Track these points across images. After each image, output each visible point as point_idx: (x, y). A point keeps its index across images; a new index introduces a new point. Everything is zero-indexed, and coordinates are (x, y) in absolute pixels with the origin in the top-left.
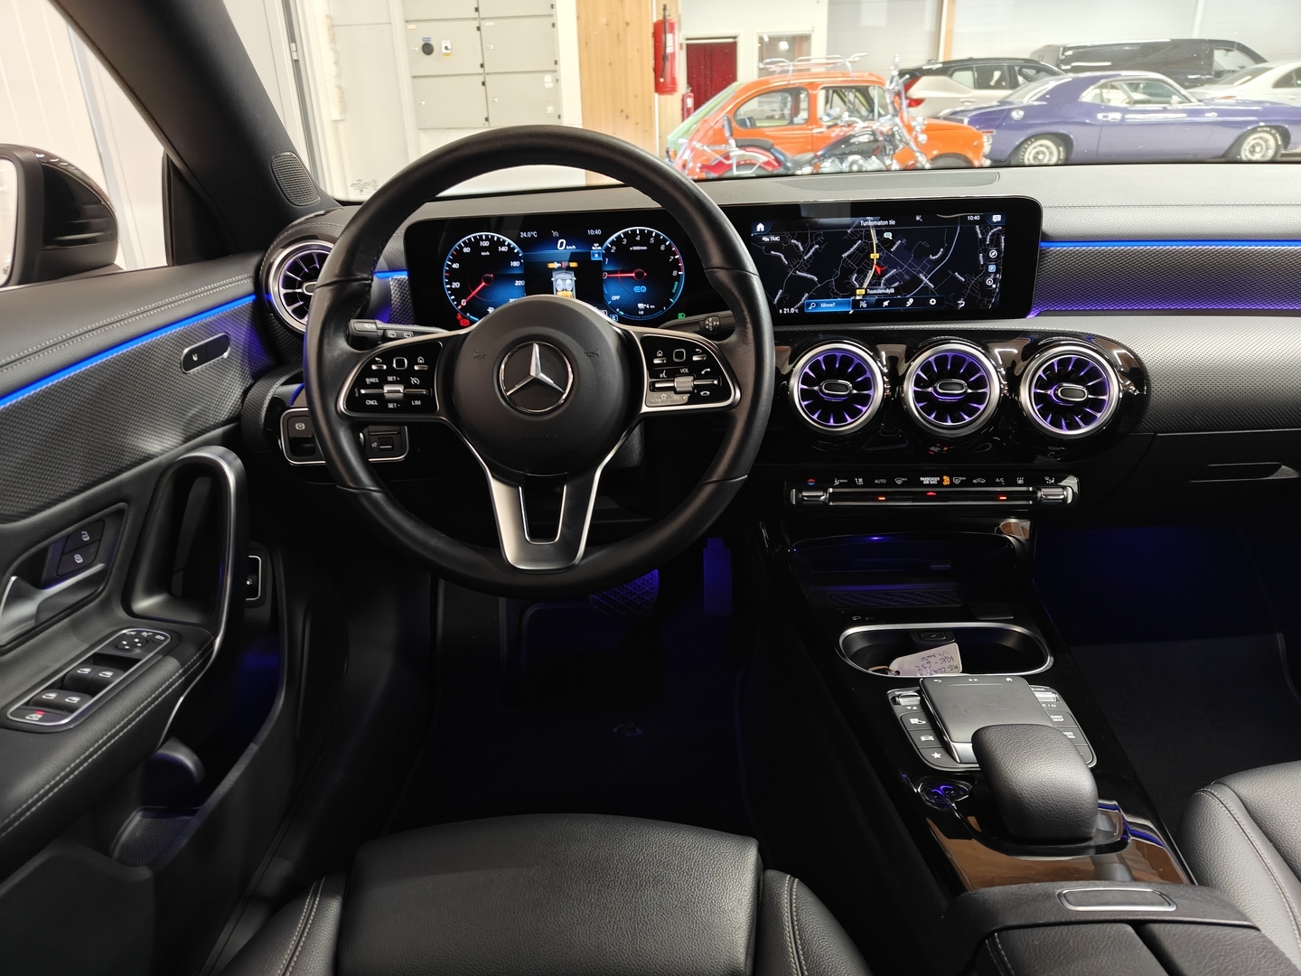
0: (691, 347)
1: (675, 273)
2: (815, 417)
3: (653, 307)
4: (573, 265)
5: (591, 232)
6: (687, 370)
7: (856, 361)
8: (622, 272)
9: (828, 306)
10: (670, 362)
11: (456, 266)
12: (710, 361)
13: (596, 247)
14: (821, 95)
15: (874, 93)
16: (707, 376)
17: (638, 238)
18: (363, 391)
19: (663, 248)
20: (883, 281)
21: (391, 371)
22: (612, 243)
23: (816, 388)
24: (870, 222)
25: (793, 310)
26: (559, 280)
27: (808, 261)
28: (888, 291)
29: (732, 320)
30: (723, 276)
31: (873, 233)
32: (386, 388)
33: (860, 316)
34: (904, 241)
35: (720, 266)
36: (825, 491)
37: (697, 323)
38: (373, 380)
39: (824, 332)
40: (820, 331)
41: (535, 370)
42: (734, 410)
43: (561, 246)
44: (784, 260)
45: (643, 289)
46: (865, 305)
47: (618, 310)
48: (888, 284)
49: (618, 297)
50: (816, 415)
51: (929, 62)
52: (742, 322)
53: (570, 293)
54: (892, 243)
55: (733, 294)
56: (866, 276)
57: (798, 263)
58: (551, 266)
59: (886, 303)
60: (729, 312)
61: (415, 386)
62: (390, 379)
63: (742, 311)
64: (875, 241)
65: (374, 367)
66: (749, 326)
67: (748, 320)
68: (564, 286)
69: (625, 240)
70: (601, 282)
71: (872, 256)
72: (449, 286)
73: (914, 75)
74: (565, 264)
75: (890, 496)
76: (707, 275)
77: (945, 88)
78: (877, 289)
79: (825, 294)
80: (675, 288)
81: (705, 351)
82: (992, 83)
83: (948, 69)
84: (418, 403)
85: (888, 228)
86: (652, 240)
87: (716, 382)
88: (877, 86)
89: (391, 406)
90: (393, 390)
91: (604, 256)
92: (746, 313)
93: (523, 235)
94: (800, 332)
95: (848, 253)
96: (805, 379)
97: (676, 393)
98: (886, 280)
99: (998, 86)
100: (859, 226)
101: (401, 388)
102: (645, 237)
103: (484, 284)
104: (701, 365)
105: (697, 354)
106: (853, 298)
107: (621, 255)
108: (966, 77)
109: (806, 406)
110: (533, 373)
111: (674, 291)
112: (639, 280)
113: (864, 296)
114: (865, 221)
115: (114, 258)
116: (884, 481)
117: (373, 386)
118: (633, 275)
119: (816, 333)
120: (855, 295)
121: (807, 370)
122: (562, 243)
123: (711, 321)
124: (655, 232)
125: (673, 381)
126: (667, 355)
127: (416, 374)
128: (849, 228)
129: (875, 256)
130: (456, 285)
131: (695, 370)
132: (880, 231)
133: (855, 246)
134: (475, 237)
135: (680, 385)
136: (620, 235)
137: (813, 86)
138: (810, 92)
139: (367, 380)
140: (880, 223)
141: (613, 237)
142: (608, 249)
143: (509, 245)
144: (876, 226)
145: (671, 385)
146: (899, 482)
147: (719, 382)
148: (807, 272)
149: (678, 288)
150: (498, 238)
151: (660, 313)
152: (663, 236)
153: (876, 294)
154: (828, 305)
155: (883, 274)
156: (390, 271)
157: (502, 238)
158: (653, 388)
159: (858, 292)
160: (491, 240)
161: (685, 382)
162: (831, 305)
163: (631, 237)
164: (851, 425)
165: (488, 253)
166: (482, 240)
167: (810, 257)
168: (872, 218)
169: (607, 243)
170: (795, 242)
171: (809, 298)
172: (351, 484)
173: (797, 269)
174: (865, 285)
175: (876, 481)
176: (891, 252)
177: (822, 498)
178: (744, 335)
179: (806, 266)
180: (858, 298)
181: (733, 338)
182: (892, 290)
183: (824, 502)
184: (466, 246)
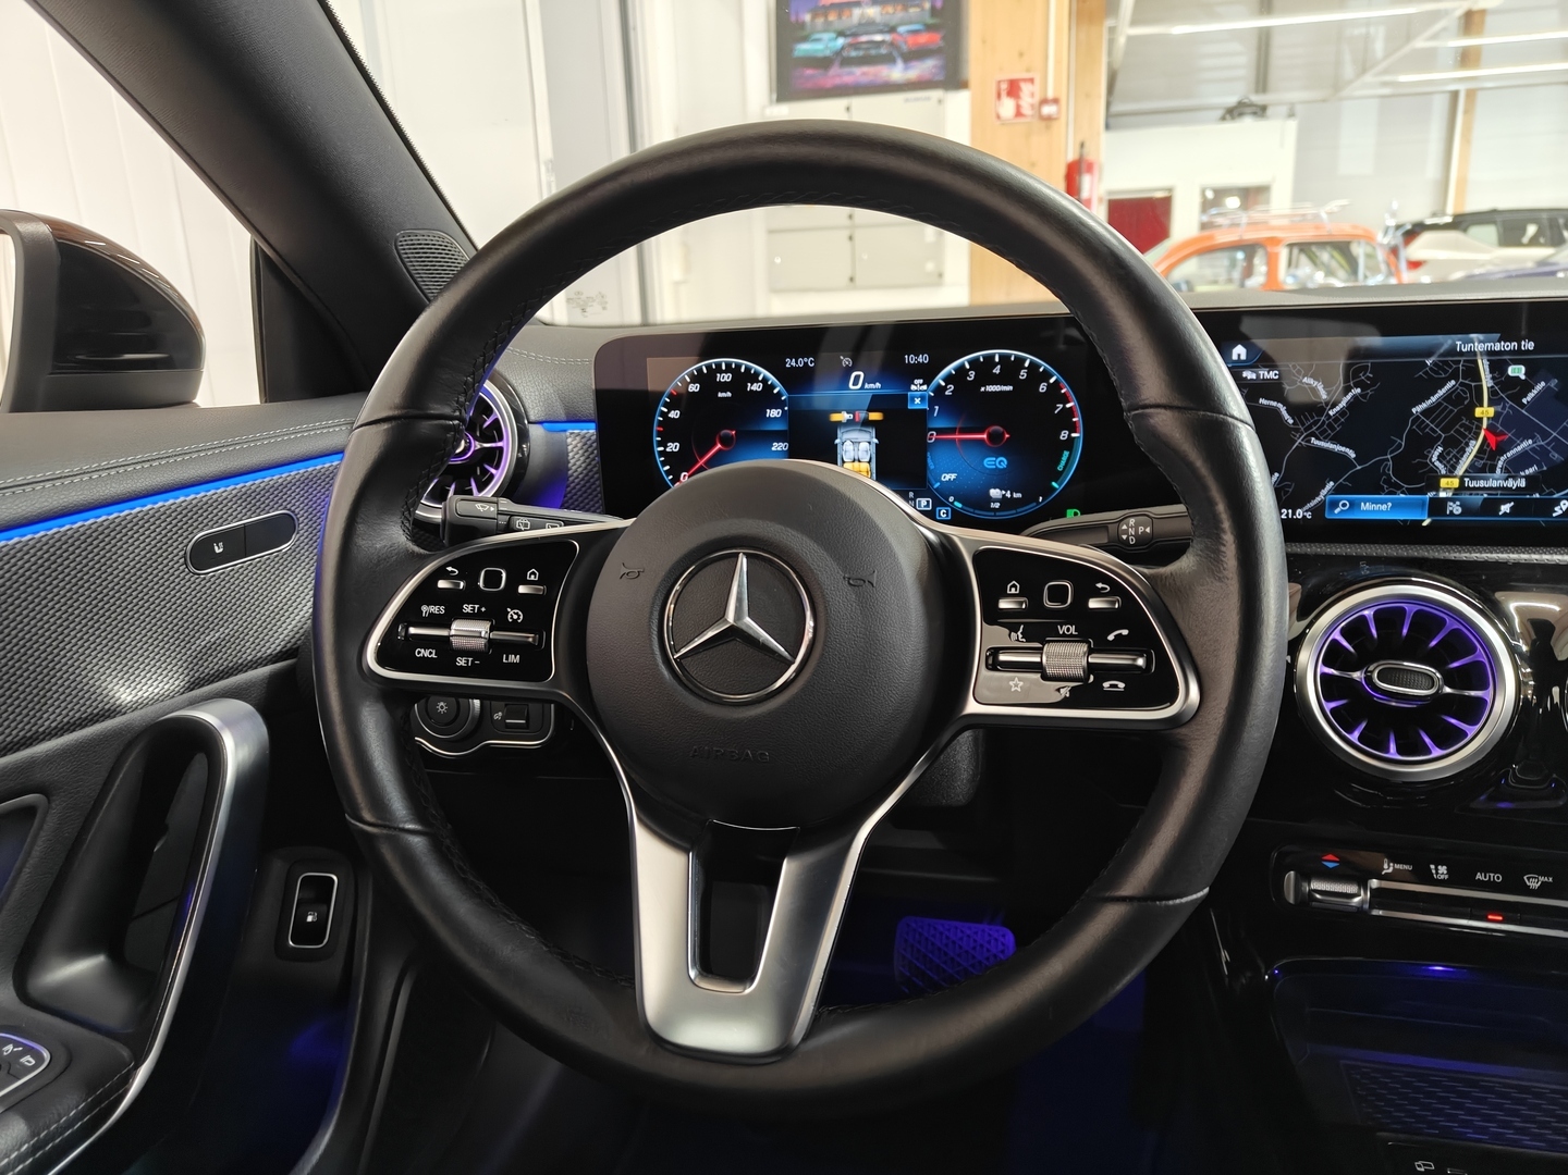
0: (1086, 578)
1: (1064, 435)
2: (1354, 737)
3: (1019, 495)
4: (875, 416)
5: (911, 359)
6: (1072, 629)
7: (1451, 625)
8: (963, 431)
9: (1375, 508)
10: (1035, 608)
11: (674, 414)
12: (1128, 613)
13: (918, 386)
14: (1284, 253)
15: (1359, 250)
16: (1119, 646)
17: (997, 370)
18: (412, 630)
19: (1043, 388)
20: (1500, 464)
21: (472, 594)
22: (948, 379)
23: (1357, 675)
24: (1478, 344)
25: (1300, 513)
26: (848, 443)
27: (1336, 419)
28: (1511, 483)
29: (1186, 525)
30: (1167, 424)
31: (1483, 366)
32: (458, 627)
33: (1446, 532)
34: (1554, 383)
35: (1163, 401)
36: (1363, 884)
37: (1103, 527)
38: (434, 609)
39: (1372, 560)
40: (1361, 558)
41: (735, 611)
42: (1183, 731)
43: (855, 383)
44: (1286, 416)
45: (1002, 462)
46: (1457, 510)
47: (951, 499)
48: (1513, 468)
49: (953, 476)
50: (1357, 734)
51: (1434, 215)
52: (1210, 529)
53: (864, 466)
54: (1526, 387)
55: (1190, 465)
56: (1463, 451)
57: (1315, 423)
58: (835, 417)
59: (1505, 508)
60: (1181, 508)
61: (514, 627)
62: (467, 608)
63: (1211, 503)
64: (1486, 381)
65: (442, 584)
66: (1229, 538)
67: (1226, 525)
68: (857, 450)
69: (972, 374)
70: (922, 449)
71: (1478, 412)
72: (661, 449)
73: (1413, 232)
74: (861, 415)
75: (1510, 912)
76: (1131, 425)
77: (1457, 247)
78: (1486, 479)
79: (1369, 483)
80: (1063, 463)
81: (1117, 590)
82: (1525, 240)
83: (1461, 223)
84: (514, 659)
85: (1518, 357)
86: (1023, 374)
87: (1140, 662)
88: (1362, 241)
89: (461, 662)
90: (469, 632)
91: (932, 402)
92: (1221, 507)
93: (790, 363)
94: (1317, 557)
95: (1424, 406)
96: (1333, 655)
97: (1045, 677)
98: (1509, 462)
99: (1534, 242)
100: (1452, 352)
101: (483, 628)
102: (1012, 367)
103: (719, 446)
104: (1106, 619)
105: (1098, 594)
106: (1431, 494)
107: (965, 401)
108: (1490, 232)
109: (1332, 711)
110: (731, 616)
111: (1060, 468)
112: (995, 445)
113: (1457, 491)
114: (1465, 342)
115: (194, 395)
116: (1497, 878)
117: (433, 621)
118: (985, 436)
119: (1353, 561)
120: (1437, 488)
121: (1337, 635)
122: (857, 377)
123: (1134, 525)
124: (1029, 358)
125: (1039, 651)
126: (1030, 591)
127: (521, 602)
128: (1429, 355)
129: (1485, 412)
130: (673, 447)
131: (1092, 630)
132: (1498, 364)
133: (1441, 393)
134: (709, 367)
135: (1055, 661)
136: (963, 365)
137: (1275, 241)
138: (1269, 249)
139: (424, 608)
140: (1498, 347)
141: (950, 368)
142: (939, 390)
143: (765, 380)
144: (1490, 353)
145: (1036, 659)
146: (1534, 884)
147: (1149, 662)
148: (1334, 440)
149: (1069, 463)
150: (748, 369)
151: (1031, 508)
152: (1044, 366)
153: (1484, 489)
154: (1377, 507)
155: (1501, 450)
156: (570, 421)
157: (755, 367)
158: (994, 664)
159: (1444, 482)
160: (735, 371)
161: (1069, 656)
162: (1384, 507)
163: (983, 369)
164: (1440, 764)
165: (729, 394)
166: (721, 372)
167: (1342, 413)
168: (1481, 336)
169: (939, 380)
170: (1311, 381)
171: (1337, 491)
172: (367, 816)
173: (1313, 434)
174: (1460, 470)
175: (1479, 876)
176: (1522, 406)
177: (1357, 900)
178: (1213, 557)
179: (1333, 429)
180: (1442, 495)
181: (1186, 563)
182: (1522, 483)
183: (1359, 909)
184: (693, 381)
